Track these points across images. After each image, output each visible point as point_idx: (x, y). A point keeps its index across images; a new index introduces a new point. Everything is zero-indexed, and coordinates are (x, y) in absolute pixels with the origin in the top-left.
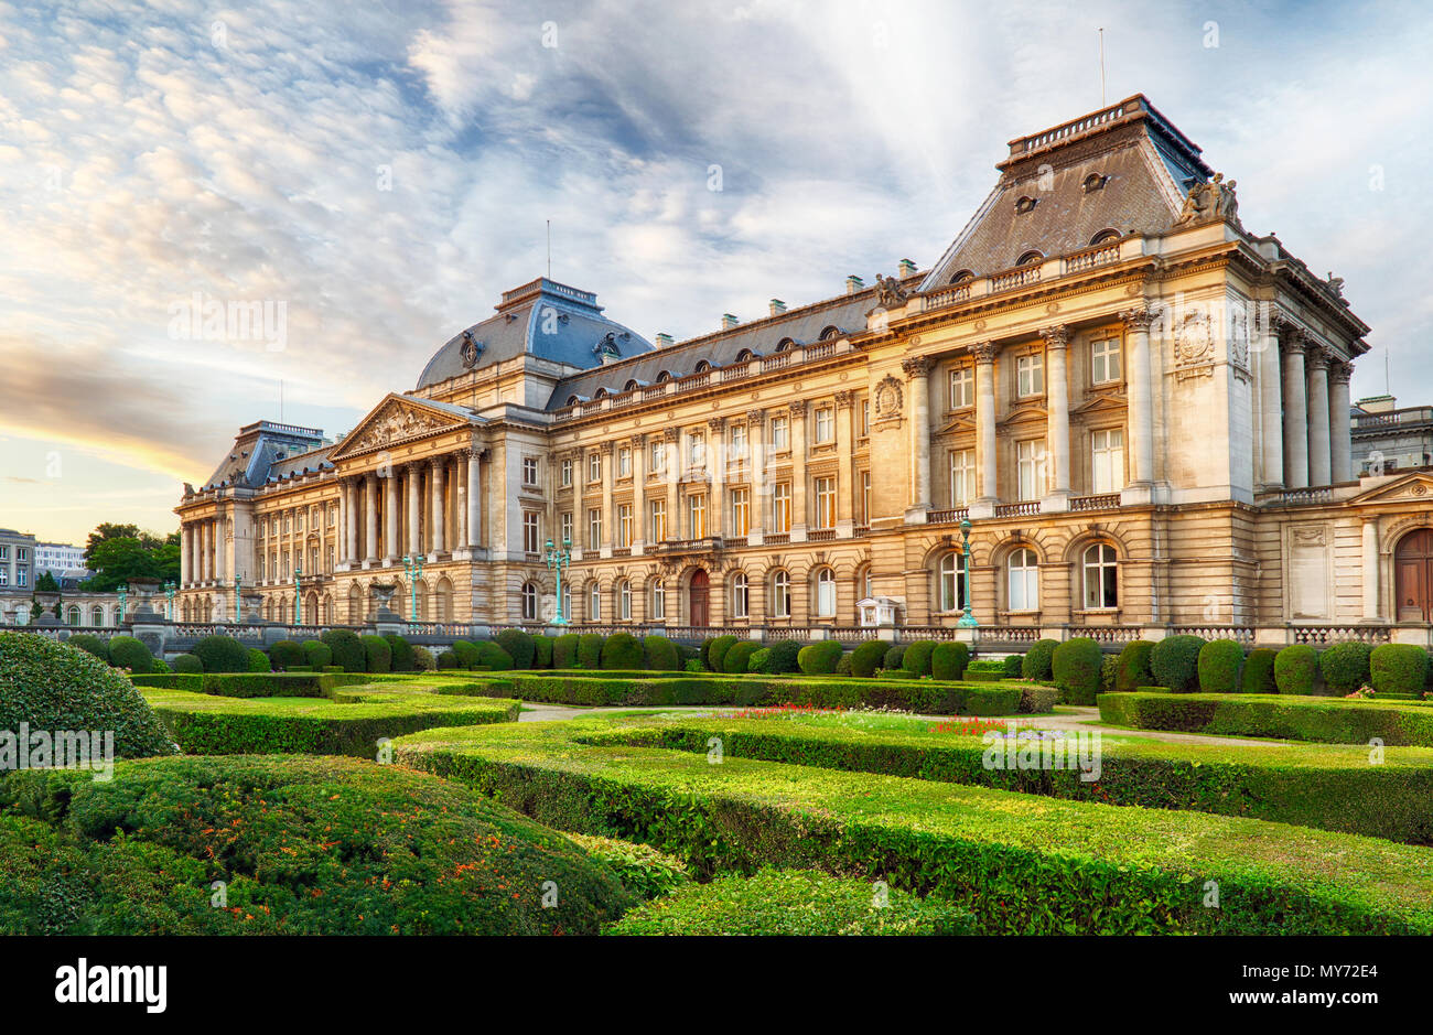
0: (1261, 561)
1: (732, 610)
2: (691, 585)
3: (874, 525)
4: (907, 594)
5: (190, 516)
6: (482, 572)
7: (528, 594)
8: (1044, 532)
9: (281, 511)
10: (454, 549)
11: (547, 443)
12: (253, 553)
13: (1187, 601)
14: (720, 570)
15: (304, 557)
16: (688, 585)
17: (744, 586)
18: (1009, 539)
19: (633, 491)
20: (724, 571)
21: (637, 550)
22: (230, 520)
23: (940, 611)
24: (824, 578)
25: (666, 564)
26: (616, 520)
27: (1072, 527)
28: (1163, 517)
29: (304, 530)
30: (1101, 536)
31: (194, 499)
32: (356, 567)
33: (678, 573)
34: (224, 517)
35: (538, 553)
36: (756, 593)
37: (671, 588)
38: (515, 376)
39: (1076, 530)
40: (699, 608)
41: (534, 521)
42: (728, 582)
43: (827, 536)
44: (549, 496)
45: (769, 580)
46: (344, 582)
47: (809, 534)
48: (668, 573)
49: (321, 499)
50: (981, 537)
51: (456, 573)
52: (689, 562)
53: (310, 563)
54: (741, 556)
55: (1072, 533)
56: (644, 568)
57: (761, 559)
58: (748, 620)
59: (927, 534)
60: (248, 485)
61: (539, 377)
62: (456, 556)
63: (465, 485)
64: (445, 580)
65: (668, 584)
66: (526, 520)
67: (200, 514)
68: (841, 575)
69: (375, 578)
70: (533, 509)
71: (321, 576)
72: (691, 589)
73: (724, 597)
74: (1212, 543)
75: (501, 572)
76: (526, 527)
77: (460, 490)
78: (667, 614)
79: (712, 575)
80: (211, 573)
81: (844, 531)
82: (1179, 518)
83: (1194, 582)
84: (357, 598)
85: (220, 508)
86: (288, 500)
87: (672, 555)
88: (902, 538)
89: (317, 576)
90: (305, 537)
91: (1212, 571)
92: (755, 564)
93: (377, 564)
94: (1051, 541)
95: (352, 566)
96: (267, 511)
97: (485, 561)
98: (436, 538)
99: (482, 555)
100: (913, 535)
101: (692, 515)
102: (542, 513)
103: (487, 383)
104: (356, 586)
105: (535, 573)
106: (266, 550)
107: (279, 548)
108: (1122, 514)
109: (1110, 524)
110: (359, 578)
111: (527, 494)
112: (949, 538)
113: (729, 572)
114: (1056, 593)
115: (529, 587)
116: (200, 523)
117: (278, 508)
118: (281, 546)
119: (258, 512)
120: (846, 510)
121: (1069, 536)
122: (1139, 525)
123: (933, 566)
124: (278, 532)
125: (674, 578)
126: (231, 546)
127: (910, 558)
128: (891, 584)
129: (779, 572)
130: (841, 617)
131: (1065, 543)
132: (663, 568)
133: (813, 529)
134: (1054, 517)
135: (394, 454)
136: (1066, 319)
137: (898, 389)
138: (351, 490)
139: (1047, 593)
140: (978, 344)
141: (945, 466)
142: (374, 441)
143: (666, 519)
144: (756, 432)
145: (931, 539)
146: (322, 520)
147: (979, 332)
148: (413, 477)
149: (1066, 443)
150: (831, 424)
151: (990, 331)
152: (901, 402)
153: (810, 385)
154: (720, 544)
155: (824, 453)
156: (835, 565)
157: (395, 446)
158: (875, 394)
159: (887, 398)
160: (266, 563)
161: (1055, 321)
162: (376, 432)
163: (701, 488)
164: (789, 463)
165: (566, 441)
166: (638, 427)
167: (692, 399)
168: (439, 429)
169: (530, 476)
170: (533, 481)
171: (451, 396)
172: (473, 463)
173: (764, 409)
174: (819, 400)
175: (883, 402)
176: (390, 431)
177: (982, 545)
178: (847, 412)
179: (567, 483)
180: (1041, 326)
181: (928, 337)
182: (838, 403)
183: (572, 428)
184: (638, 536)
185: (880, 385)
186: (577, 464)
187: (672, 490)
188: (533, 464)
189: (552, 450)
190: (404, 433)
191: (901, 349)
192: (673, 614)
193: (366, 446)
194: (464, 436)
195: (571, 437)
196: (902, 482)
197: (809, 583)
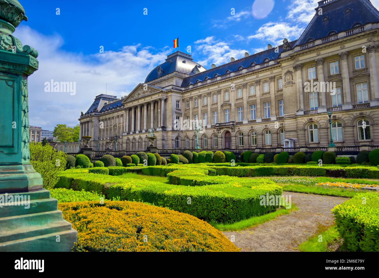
1: (238, 144)
3: (285, 116)
4: (297, 137)
5: (82, 121)
6: (164, 134)
7: (177, 140)
8: (344, 116)
9: (106, 119)
10: (157, 127)
11: (182, 96)
14: (234, 131)
15: (112, 132)
17: (241, 136)
18: (332, 119)
19: (207, 109)
20: (236, 132)
21: (209, 126)
22: (93, 122)
23: (309, 142)
24: (267, 133)
25: (218, 130)
26: (202, 118)
27: (354, 114)
29: (112, 123)
30: (363, 116)
31: (84, 116)
32: (128, 133)
33: (221, 133)
34: (92, 121)
37: (219, 137)
38: (173, 78)
39: (355, 115)
40: (227, 143)
41: (178, 119)
42: (237, 135)
43: (268, 120)
44: (183, 111)
45: (250, 134)
46: (125, 138)
47: (262, 120)
48: (218, 133)
49: (117, 115)
50: (322, 118)
51: (158, 135)
52: (226, 129)
53: (114, 133)
54: (241, 127)
55: (354, 116)
56: (211, 132)
58: (243, 147)
59: (304, 118)
60: (98, 112)
61: (179, 78)
62: (158, 130)
63: (161, 109)
64: (155, 136)
67: (85, 120)
68: (273, 132)
69: (134, 137)
70: (178, 115)
72: (225, 137)
73: (236, 140)
75: (170, 134)
77: (159, 110)
78: (218, 145)
81: (273, 118)
84: (129, 143)
85: (91, 118)
86: (108, 116)
87: (220, 127)
88: (295, 120)
89: (116, 136)
90: (113, 126)
92: (245, 129)
93: (140, 132)
94: (347, 119)
96: (103, 119)
97: (165, 131)
98: (152, 125)
99: (165, 129)
100: (300, 118)
101: (225, 115)
102: (181, 116)
104: (128, 139)
105: (179, 134)
106: (102, 130)
108: (371, 109)
109: (367, 112)
110: (129, 137)
111: (177, 111)
112: (311, 119)
114: (349, 136)
115: (177, 138)
116: (85, 123)
118: (106, 128)
119: (100, 119)
120: (274, 112)
121: (352, 117)
123: (306, 128)
124: (105, 125)
126: (93, 129)
127: (299, 126)
128: (291, 134)
129: (253, 131)
130: (273, 145)
131: (351, 119)
132: (217, 131)
134: (348, 111)
135: (140, 101)
136: (347, 50)
137: (292, 74)
138: (127, 112)
139: (346, 136)
140: (318, 59)
141: (308, 97)
142: (134, 98)
143: (217, 117)
144: (245, 90)
145: (305, 119)
146: (118, 121)
147: (318, 55)
148: (145, 107)
149: (349, 88)
150: (268, 86)
151: (322, 55)
152: (292, 78)
153: (261, 75)
154: (235, 124)
155: (266, 95)
156: (271, 129)
157: (141, 98)
158: (284, 76)
159: (288, 77)
160: (102, 133)
161: (344, 51)
162: (135, 95)
163: (228, 107)
164: (255, 99)
165: (187, 95)
166: (209, 90)
167: (225, 81)
168: (153, 93)
169: (178, 105)
170: (178, 107)
171: (154, 84)
172: (163, 102)
173: (247, 83)
174: (264, 80)
175: (287, 78)
176: (139, 94)
177: (323, 121)
178: (273, 82)
179: (187, 107)
180: (339, 52)
181: (301, 58)
182: (270, 80)
183: (189, 91)
184: (209, 122)
185: (285, 73)
186: (191, 102)
187: (219, 108)
188: (178, 102)
189: (183, 98)
190: (143, 95)
191: (292, 62)
192: (220, 145)
193: (132, 99)
194: (160, 95)
195: (189, 94)
196: (294, 102)
197: (262, 135)
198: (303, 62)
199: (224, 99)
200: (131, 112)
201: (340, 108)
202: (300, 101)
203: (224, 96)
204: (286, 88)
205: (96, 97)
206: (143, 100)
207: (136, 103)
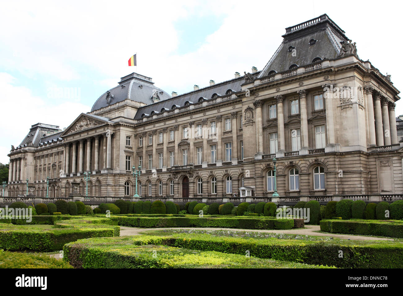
0: (370, 172)
1: (197, 192)
2: (183, 182)
3: (244, 160)
4: (256, 185)
5: (13, 157)
6: (111, 178)
7: (127, 186)
8: (301, 162)
9: (44, 155)
10: (102, 169)
11: (134, 131)
12: (34, 171)
13: (347, 186)
14: (192, 177)
15: (51, 172)
16: (182, 182)
17: (201, 183)
18: (289, 165)
19: (163, 148)
20: (194, 177)
21: (164, 170)
22: (27, 158)
24: (228, 179)
26: (157, 159)
27: (310, 160)
28: (338, 157)
29: (51, 162)
30: (319, 164)
32: (68, 176)
33: (178, 178)
34: (25, 157)
35: (130, 171)
36: (205, 185)
37: (176, 183)
38: (124, 107)
40: (185, 191)
41: (129, 159)
42: (195, 181)
43: (229, 164)
44: (134, 150)
45: (209, 180)
46: (64, 181)
47: (223, 163)
48: (175, 178)
49: (57, 151)
50: (280, 164)
51: (102, 178)
52: (183, 174)
53: (53, 174)
54: (200, 172)
55: (310, 162)
56: (167, 176)
57: (206, 173)
58: (202, 195)
59: (262, 163)
60: (33, 146)
61: (132, 107)
62: (102, 172)
63: (106, 146)
64: (98, 181)
65: (175, 182)
66: (127, 159)
67: (16, 156)
68: (234, 178)
69: (74, 180)
70: (129, 154)
71: (56, 179)
72: (183, 184)
73: (194, 187)
74: (354, 165)
75: (117, 178)
76: (127, 161)
77: (104, 148)
78: (175, 193)
79: (190, 179)
80: (19, 178)
81: (235, 162)
82: (344, 157)
83: (349, 179)
84: (68, 187)
85: (23, 154)
86: (46, 152)
87: (176, 171)
88: (254, 165)
89: (55, 179)
90: (51, 165)
91: (355, 176)
92: (205, 175)
93: (75, 175)
94: (303, 165)
95: (67, 176)
96: (39, 155)
97: (112, 174)
98: (96, 166)
99: (111, 171)
100: (258, 164)
101: (183, 157)
102: (132, 156)
103: (115, 109)
104: (68, 183)
105: (129, 178)
106: (38, 170)
107: (42, 169)
108: (325, 155)
109: (322, 159)
110: (69, 180)
111: (127, 149)
112: (269, 165)
113: (196, 177)
114: (305, 184)
115: (127, 183)
116: (16, 159)
117: (43, 154)
118: (43, 168)
119: (36, 156)
120: (235, 155)
121: (308, 163)
122: (331, 159)
123: (264, 175)
124: (42, 163)
125: (177, 180)
126: (26, 168)
127: (257, 172)
128: (250, 181)
129: (213, 177)
131: (307, 166)
132: (173, 176)
133: (224, 162)
134: (304, 157)
135: (82, 135)
136: (305, 88)
137: (252, 111)
138: (67, 148)
139: (302, 184)
140: (278, 96)
141: (268, 139)
142: (76, 130)
143: (174, 158)
145: (263, 165)
146: (57, 159)
147: (278, 92)
148: (88, 143)
149: (307, 131)
150: (230, 124)
151: (281, 91)
152: (252, 116)
153: (223, 110)
154: (193, 167)
155: (228, 134)
156: (232, 174)
157: (83, 132)
158: (244, 113)
159: (248, 114)
160: (38, 174)
161: (302, 88)
162: (77, 127)
163: (186, 147)
165: (140, 130)
166: (165, 125)
167: (183, 115)
168: (98, 126)
169: (128, 142)
170: (129, 145)
171: (102, 114)
172: (109, 138)
173: (207, 119)
174: (226, 116)
175: (247, 116)
176: (81, 126)
177: (280, 167)
178: (235, 119)
179: (141, 145)
180: (297, 90)
181: (261, 94)
182: (232, 117)
183: (142, 125)
184: (165, 164)
185: (246, 110)
186: (144, 138)
187: (176, 148)
188: (129, 138)
189: (136, 133)
190: (86, 127)
191: (252, 98)
192: (176, 193)
193: (73, 132)
194: (106, 128)
195: (142, 129)
196: (254, 145)
197: (223, 181)
199: (182, 136)
200: (72, 148)
201: (297, 153)
202: (259, 143)
203: (182, 134)
204: (246, 128)
205: (32, 126)
206: (86, 134)
207: (77, 138)
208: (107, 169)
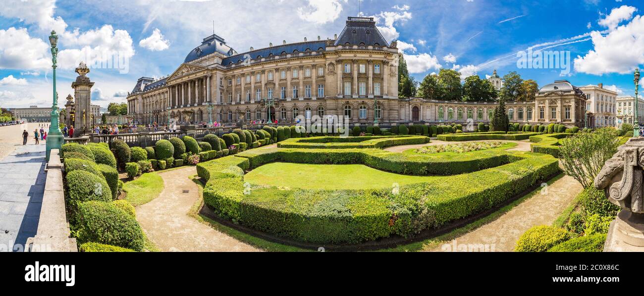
3: (326, 97)
4: (337, 114)
7: (220, 114)
8: (369, 102)
9: (149, 96)
10: (203, 102)
11: (224, 74)
12: (143, 106)
14: (278, 107)
17: (284, 111)
18: (361, 103)
19: (251, 87)
21: (253, 102)
24: (307, 109)
25: (262, 105)
26: (245, 94)
28: (389, 101)
29: (154, 100)
30: (379, 104)
35: (223, 103)
36: (289, 113)
37: (263, 112)
42: (280, 110)
43: (309, 99)
44: (225, 88)
45: (292, 110)
47: (304, 99)
48: (262, 108)
50: (355, 102)
54: (284, 104)
59: (343, 100)
60: (141, 91)
61: (219, 57)
62: (203, 104)
63: (206, 85)
64: (200, 110)
66: (220, 94)
70: (222, 91)
73: (279, 114)
76: (220, 96)
77: (204, 86)
80: (134, 111)
81: (314, 98)
85: (136, 97)
87: (264, 103)
88: (336, 101)
90: (155, 102)
92: (288, 105)
95: (172, 108)
96: (145, 96)
99: (210, 103)
100: (340, 100)
102: (224, 92)
103: (205, 59)
105: (222, 108)
106: (145, 105)
107: (148, 104)
109: (381, 102)
110: (174, 110)
111: (221, 87)
112: (348, 102)
113: (281, 108)
114: (371, 115)
115: (221, 112)
119: (143, 97)
123: (343, 108)
124: (148, 101)
125: (264, 109)
126: (138, 105)
127: (339, 106)
128: (331, 112)
131: (373, 105)
132: (260, 106)
134: (370, 99)
135: (184, 79)
137: (334, 66)
138: (171, 89)
140: (355, 59)
141: (344, 85)
142: (178, 76)
143: (261, 94)
144: (289, 72)
145: (343, 102)
148: (190, 85)
149: (372, 84)
150: (310, 72)
151: (357, 57)
152: (334, 70)
153: (305, 62)
154: (278, 100)
155: (308, 79)
157: (185, 76)
158: (328, 66)
159: (331, 67)
161: (372, 58)
163: (272, 86)
164: (298, 81)
165: (230, 73)
166: (253, 69)
167: (269, 63)
170: (222, 84)
172: (208, 79)
173: (290, 67)
174: (307, 66)
176: (183, 73)
178: (315, 69)
179: (230, 84)
181: (343, 55)
182: (312, 67)
183: (232, 70)
184: (253, 98)
185: (329, 64)
186: (233, 79)
187: (263, 86)
188: (221, 79)
189: (226, 76)
190: (187, 73)
191: (335, 56)
193: (176, 77)
194: (206, 72)
195: (231, 72)
196: (334, 88)
197: (304, 111)
198: (344, 58)
199: (268, 78)
200: (175, 89)
202: (340, 87)
203: (267, 76)
204: (328, 76)
205: (139, 79)
206: (187, 77)
207: (179, 81)
208: (209, 102)
